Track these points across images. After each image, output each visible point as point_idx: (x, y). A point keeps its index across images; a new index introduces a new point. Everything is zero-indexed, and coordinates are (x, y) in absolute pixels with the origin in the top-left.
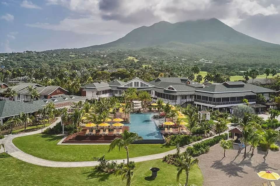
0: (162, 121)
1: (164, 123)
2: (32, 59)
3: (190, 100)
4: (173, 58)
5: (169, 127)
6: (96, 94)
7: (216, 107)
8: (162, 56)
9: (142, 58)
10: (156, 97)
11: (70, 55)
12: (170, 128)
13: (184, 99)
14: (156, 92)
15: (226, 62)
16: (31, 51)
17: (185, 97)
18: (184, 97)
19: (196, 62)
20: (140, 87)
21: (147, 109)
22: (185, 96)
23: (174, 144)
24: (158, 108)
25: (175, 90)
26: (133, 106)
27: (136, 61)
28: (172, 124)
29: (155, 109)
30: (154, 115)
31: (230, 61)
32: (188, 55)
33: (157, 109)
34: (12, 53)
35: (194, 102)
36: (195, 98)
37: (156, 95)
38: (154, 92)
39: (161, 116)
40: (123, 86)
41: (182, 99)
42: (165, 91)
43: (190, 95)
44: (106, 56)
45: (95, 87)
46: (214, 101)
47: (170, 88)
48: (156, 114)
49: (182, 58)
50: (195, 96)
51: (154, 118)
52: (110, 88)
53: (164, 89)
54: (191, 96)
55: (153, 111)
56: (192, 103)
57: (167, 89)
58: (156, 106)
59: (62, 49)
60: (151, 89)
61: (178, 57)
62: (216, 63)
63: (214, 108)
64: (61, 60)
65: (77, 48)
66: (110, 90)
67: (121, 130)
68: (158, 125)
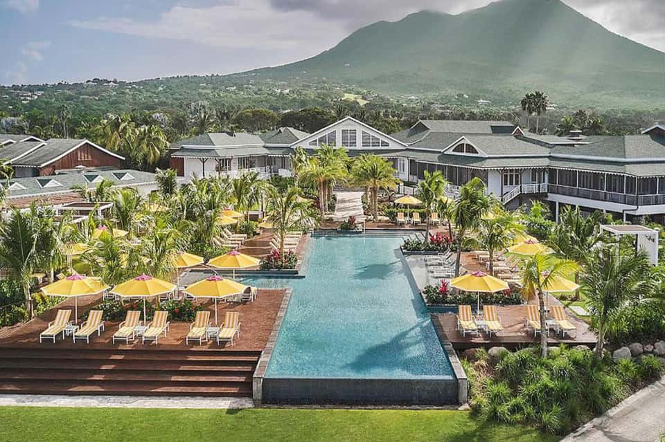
0: (440, 264)
1: (452, 283)
2: (102, 98)
3: (533, 188)
4: (457, 97)
5: (478, 302)
6: (214, 169)
7: (637, 213)
8: (429, 93)
9: (378, 96)
10: (414, 179)
11: (200, 90)
12: (485, 307)
13: (511, 184)
14: (412, 162)
15: (590, 108)
16: (106, 80)
17: (517, 176)
18: (511, 176)
19: (513, 107)
20: (359, 146)
21: (379, 218)
22: (514, 174)
23: (518, 416)
24: (423, 216)
25: (481, 154)
26: (332, 208)
27: (362, 103)
28: (495, 285)
29: (411, 216)
30: (406, 238)
31: (600, 106)
32: (492, 91)
33: (417, 218)
34: (59, 84)
35: (547, 196)
36: (552, 180)
37: (412, 173)
38: (406, 162)
39: (432, 243)
40: (306, 145)
41: (506, 184)
42: (444, 157)
43: (534, 171)
44: (287, 91)
45: (214, 145)
46: (630, 190)
47: (459, 148)
48: (413, 237)
49: (479, 98)
50: (552, 172)
51: (404, 254)
52: (266, 151)
53: (440, 152)
54: (536, 173)
55: (402, 224)
56: (539, 196)
57: (450, 152)
58: (412, 207)
59: (183, 75)
60: (398, 154)
61: (468, 95)
62: (564, 110)
63: (627, 214)
64: (174, 99)
65: (220, 75)
66: (264, 157)
67: (232, 317)
68: (421, 287)
